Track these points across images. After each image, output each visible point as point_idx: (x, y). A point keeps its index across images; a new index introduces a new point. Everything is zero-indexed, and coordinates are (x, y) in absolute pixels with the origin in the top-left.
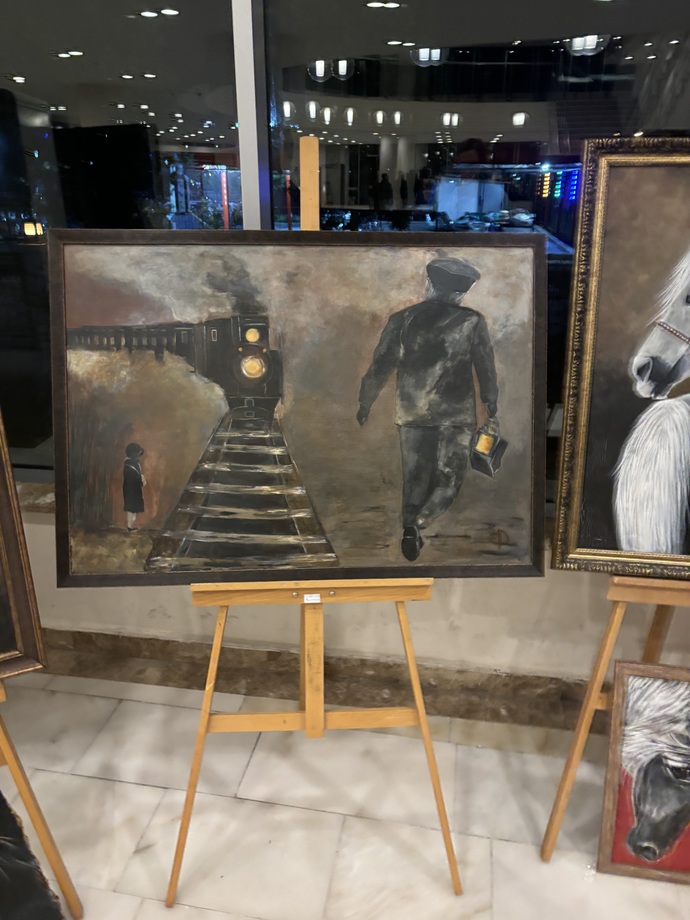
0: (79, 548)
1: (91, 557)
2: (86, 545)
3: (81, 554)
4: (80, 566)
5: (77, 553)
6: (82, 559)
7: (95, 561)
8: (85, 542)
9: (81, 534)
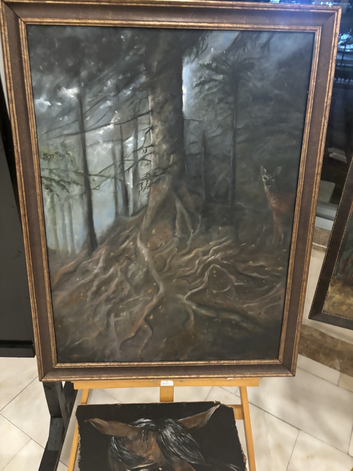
0: (334, 294)
1: (342, 304)
2: (340, 293)
3: (334, 300)
4: (331, 308)
5: (331, 298)
6: (334, 303)
7: (344, 308)
8: (340, 291)
9: (339, 285)
